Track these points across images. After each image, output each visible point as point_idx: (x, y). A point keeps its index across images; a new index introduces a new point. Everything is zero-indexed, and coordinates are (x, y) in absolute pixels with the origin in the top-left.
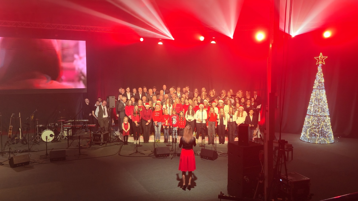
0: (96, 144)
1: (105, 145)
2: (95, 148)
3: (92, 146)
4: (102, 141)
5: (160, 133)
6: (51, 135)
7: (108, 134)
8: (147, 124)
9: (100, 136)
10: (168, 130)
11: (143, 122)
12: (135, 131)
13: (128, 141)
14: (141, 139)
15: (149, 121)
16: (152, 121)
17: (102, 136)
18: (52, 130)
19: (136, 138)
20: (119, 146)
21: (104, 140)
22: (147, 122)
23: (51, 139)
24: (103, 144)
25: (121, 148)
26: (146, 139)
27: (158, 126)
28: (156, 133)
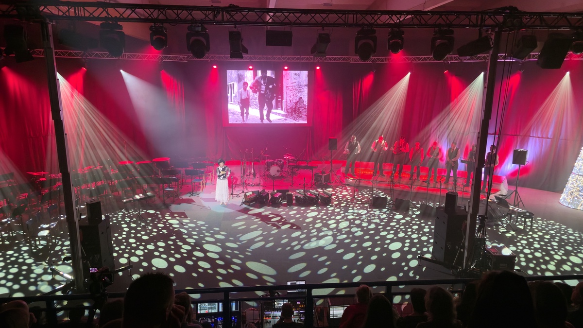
6: (278, 171)
18: (279, 166)
23: (278, 174)
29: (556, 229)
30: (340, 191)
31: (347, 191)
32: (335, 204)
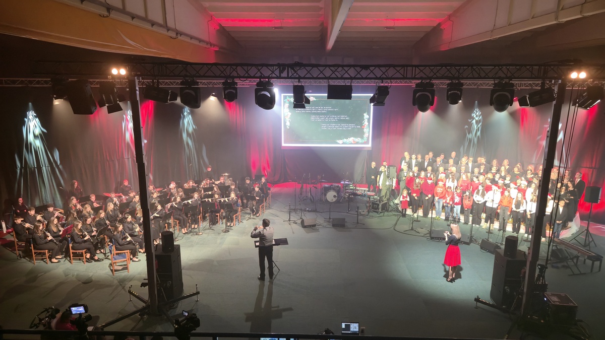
0: (374, 211)
1: (382, 214)
2: (373, 216)
3: (371, 214)
4: (380, 210)
5: (441, 210)
6: (335, 196)
7: (386, 203)
8: (427, 198)
9: (378, 205)
10: (450, 208)
11: (424, 196)
12: (414, 204)
13: (407, 213)
14: (420, 213)
15: (430, 196)
16: (433, 197)
17: (380, 205)
18: (336, 191)
19: (414, 211)
20: (396, 218)
21: (383, 209)
22: (427, 196)
23: (335, 200)
24: (381, 213)
25: (398, 220)
26: (426, 214)
27: (439, 203)
28: (437, 209)
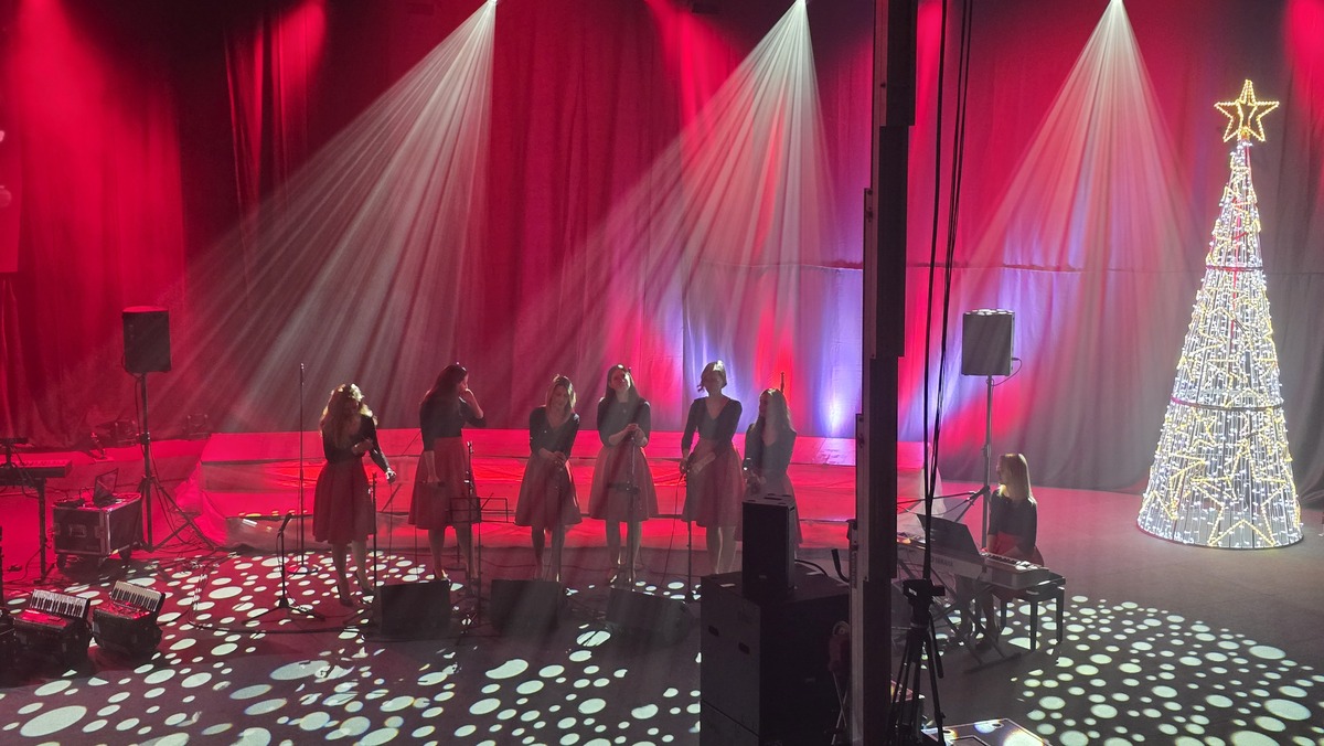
4: (105, 547)
29: (1152, 630)
30: (198, 585)
31: (237, 580)
32: (180, 653)
